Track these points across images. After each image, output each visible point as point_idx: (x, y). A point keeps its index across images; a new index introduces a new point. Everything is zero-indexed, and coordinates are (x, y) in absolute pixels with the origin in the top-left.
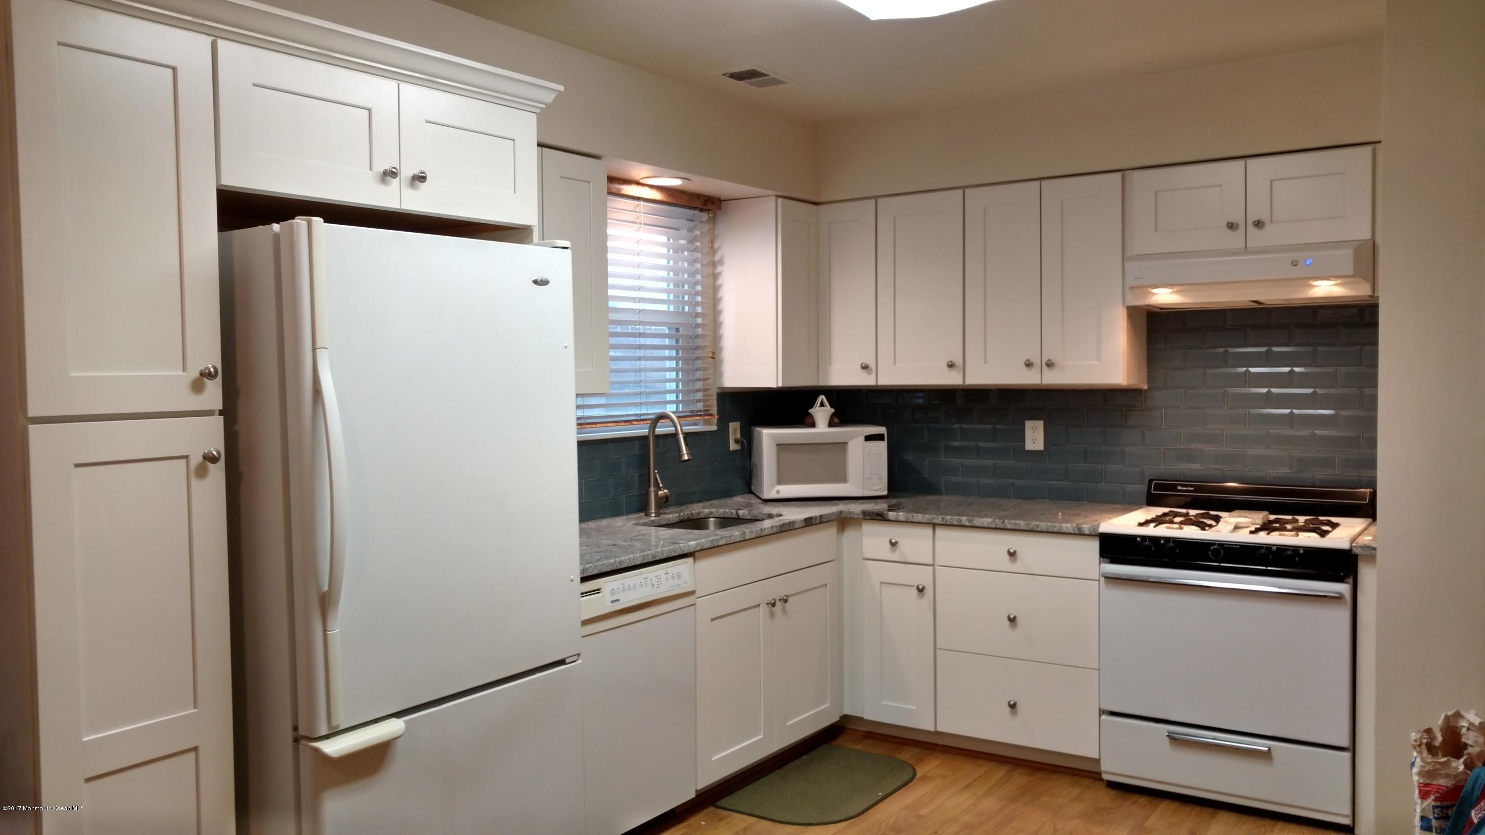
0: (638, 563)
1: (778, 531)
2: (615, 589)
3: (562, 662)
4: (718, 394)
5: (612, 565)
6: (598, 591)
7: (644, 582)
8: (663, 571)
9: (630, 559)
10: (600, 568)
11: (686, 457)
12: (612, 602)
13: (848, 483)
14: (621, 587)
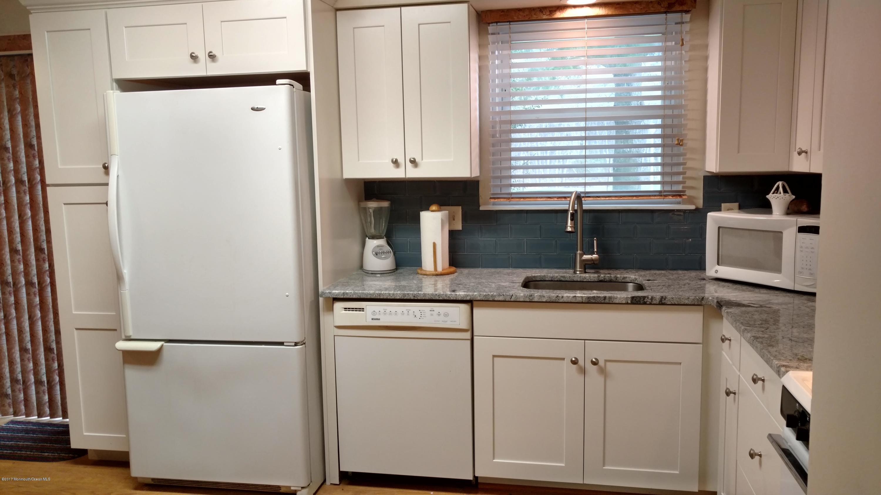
0: (398, 298)
1: (586, 302)
2: (377, 311)
3: (282, 344)
4: (704, 177)
5: (371, 294)
6: (362, 309)
7: (406, 312)
8: (430, 309)
9: (389, 294)
10: (359, 295)
11: (569, 229)
12: (372, 319)
13: (780, 274)
14: (382, 311)
